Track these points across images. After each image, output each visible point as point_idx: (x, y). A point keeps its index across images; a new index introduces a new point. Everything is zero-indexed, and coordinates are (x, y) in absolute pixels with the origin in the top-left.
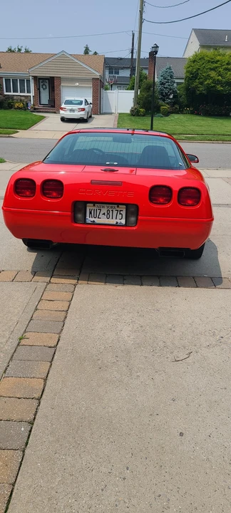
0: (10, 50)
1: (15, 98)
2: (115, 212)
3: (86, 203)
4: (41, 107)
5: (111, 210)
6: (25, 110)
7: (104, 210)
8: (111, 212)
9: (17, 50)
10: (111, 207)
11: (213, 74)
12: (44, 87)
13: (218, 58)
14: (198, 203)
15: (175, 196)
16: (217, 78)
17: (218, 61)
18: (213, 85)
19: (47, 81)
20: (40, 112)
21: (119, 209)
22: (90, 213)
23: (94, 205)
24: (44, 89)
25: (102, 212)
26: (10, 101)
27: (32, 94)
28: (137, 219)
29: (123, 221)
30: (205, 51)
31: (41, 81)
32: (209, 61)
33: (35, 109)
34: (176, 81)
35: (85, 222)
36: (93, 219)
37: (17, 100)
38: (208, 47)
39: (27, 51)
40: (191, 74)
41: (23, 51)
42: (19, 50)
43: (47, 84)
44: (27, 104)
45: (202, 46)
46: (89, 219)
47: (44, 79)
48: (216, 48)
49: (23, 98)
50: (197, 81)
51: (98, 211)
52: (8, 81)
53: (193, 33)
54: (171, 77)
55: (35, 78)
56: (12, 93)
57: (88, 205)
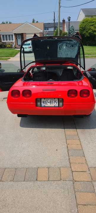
0: (3, 23)
1: (7, 43)
2: (53, 102)
3: (41, 99)
4: (18, 46)
5: (51, 101)
6: (12, 48)
7: (49, 101)
8: (52, 102)
9: (6, 23)
10: (52, 100)
11: (92, 28)
12: (19, 38)
13: (94, 20)
14: (88, 96)
15: (79, 94)
16: (94, 29)
17: (94, 22)
18: (92, 32)
19: (20, 35)
20: (18, 48)
21: (55, 100)
22: (43, 102)
23: (45, 99)
24: (19, 39)
25: (48, 102)
26: (5, 44)
27: (14, 41)
28: (63, 104)
29: (57, 105)
30: (87, 18)
31: (17, 35)
32: (90, 22)
33: (16, 47)
34: (76, 31)
35: (41, 107)
36: (44, 105)
37: (8, 44)
38: (89, 16)
39: (10, 23)
40: (82, 28)
41: (8, 23)
42: (7, 22)
43: (20, 37)
44: (12, 45)
45: (86, 16)
46: (43, 105)
47: (19, 34)
48: (92, 16)
49: (10, 43)
50: (85, 31)
51: (46, 101)
52: (3, 36)
53: (81, 11)
54: (73, 30)
55: (15, 34)
56: (5, 41)
57: (42, 99)
